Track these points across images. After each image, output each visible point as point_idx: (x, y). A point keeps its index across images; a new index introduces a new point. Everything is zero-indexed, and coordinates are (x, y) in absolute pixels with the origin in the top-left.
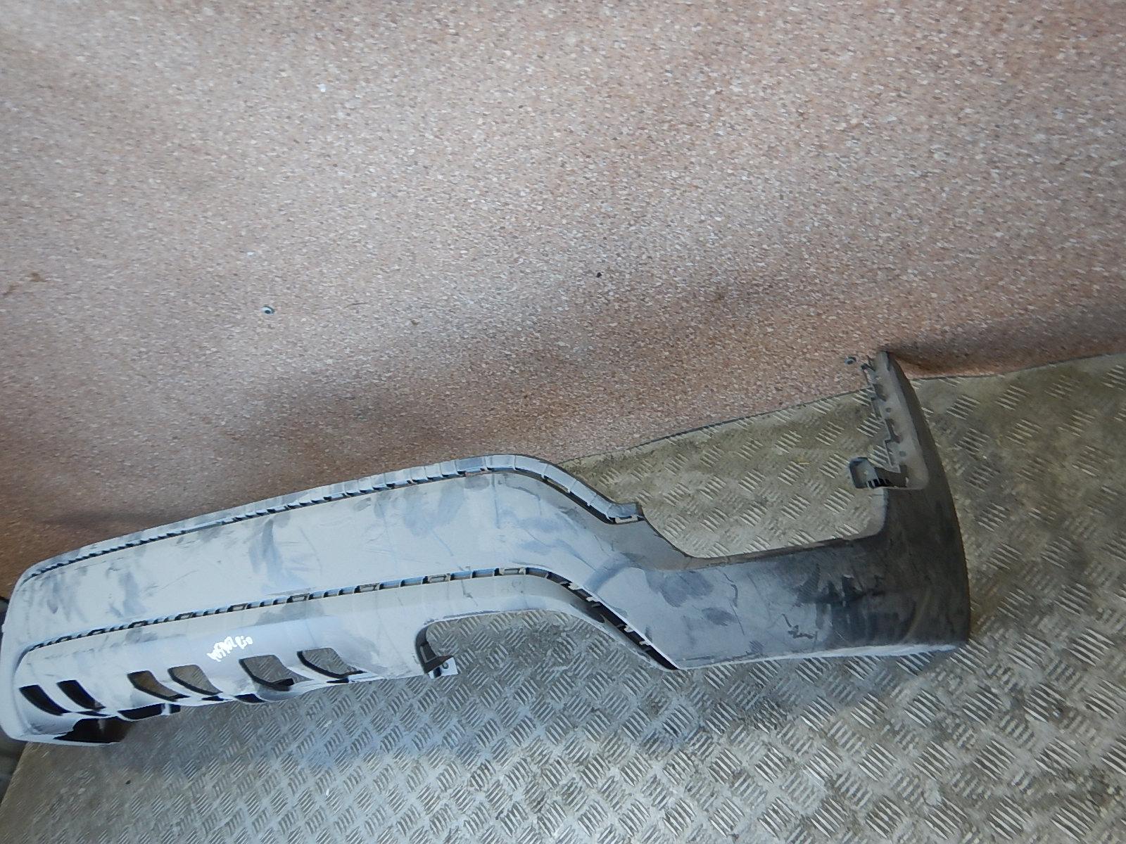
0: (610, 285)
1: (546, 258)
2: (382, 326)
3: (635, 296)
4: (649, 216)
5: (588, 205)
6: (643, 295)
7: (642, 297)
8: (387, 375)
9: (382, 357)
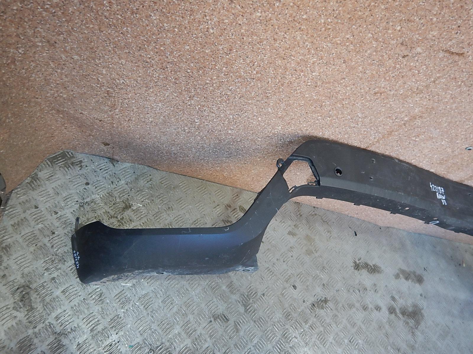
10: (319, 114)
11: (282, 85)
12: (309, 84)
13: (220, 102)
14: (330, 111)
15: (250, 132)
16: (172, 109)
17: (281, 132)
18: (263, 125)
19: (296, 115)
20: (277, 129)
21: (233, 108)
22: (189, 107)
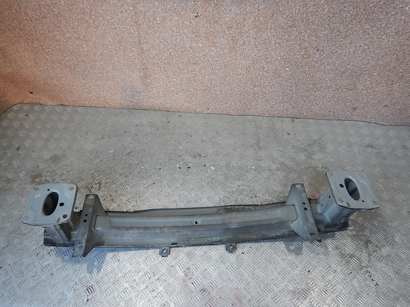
0: (318, 55)
1: (310, 37)
2: (232, 40)
3: (321, 62)
4: (349, 38)
5: (338, 24)
6: (323, 63)
7: (322, 64)
8: (216, 59)
9: (221, 51)
10: (92, 28)
11: (57, 16)
12: (67, 10)
13: (45, 40)
14: (94, 23)
15: (76, 55)
16: (32, 53)
17: (89, 49)
18: (76, 47)
19: (83, 34)
20: (85, 48)
21: (52, 41)
22: (37, 49)
